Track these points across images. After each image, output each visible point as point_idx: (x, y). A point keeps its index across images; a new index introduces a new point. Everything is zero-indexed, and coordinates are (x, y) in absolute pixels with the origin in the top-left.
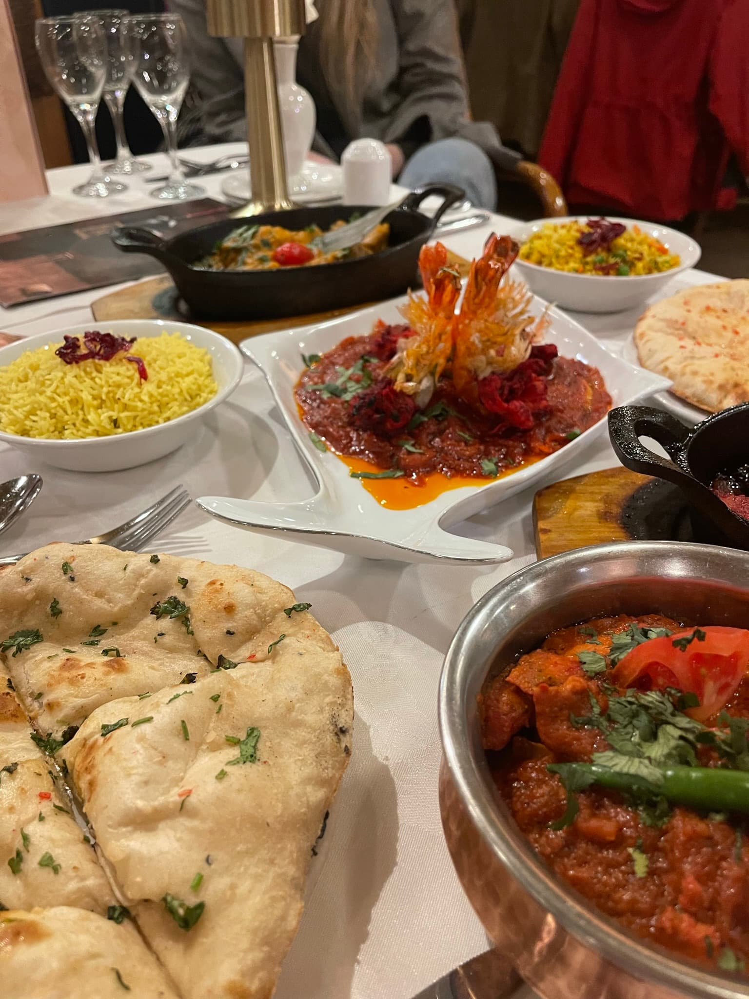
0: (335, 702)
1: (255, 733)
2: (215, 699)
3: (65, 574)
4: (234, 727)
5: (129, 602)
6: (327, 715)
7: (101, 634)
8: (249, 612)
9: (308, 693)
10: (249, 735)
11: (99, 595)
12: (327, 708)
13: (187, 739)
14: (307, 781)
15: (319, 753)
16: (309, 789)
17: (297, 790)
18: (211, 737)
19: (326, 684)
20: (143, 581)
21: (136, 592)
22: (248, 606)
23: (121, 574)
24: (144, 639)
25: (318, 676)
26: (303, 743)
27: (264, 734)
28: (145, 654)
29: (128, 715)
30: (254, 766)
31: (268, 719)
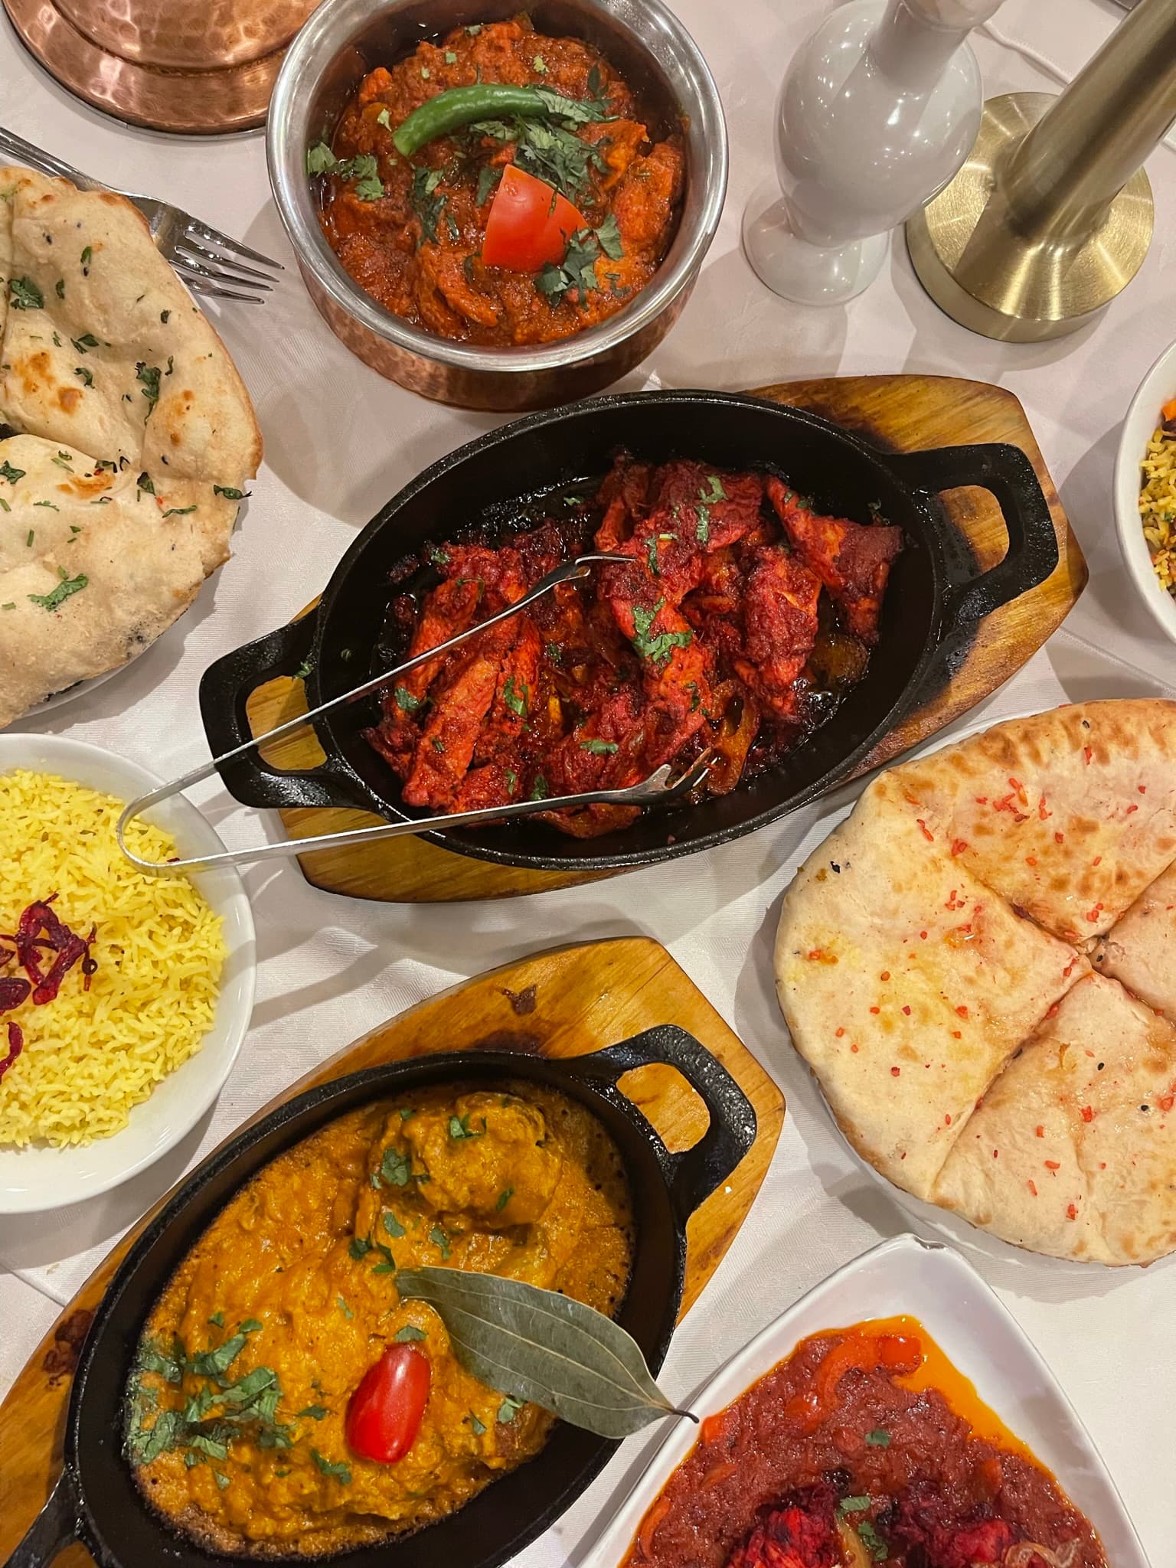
0: (152, 613)
1: (83, 583)
2: (75, 530)
3: (82, 261)
4: (72, 563)
5: (122, 340)
6: (135, 619)
7: (90, 345)
8: (189, 458)
9: (138, 590)
10: (77, 580)
11: (103, 309)
12: (143, 613)
13: (29, 544)
14: (74, 653)
15: (103, 643)
16: (74, 660)
17: (62, 655)
18: (50, 558)
19: (160, 594)
20: (144, 330)
21: (133, 336)
22: (192, 452)
23: (131, 302)
24: (118, 386)
25: (159, 582)
26: (98, 625)
27: (88, 590)
28: (109, 400)
29: (30, 469)
30: (47, 613)
31: (99, 580)
